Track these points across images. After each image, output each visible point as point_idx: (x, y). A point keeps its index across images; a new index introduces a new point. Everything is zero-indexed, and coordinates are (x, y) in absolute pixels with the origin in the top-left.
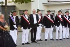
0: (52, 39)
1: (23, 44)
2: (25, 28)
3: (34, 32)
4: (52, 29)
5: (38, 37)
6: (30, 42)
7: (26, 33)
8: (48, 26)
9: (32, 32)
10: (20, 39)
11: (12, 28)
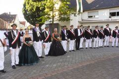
0: (91, 48)
1: (70, 51)
2: (72, 39)
3: (78, 42)
4: (91, 40)
5: (81, 46)
6: (75, 49)
7: (72, 43)
8: (88, 38)
9: (76, 42)
10: (68, 47)
11: (63, 39)
